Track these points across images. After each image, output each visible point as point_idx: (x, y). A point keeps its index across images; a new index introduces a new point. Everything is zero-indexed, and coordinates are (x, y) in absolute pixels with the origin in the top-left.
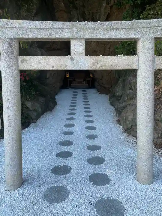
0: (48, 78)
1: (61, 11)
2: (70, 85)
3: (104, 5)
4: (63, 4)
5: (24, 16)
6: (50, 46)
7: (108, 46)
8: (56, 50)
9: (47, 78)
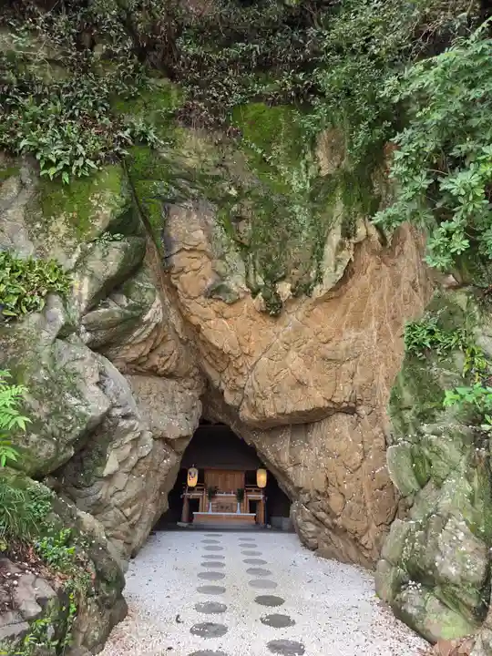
0: (110, 477)
1: (191, 250)
2: (191, 519)
3: (335, 237)
4: (200, 234)
5: (61, 235)
6: (141, 356)
7: (348, 367)
8: (159, 376)
9: (105, 473)
